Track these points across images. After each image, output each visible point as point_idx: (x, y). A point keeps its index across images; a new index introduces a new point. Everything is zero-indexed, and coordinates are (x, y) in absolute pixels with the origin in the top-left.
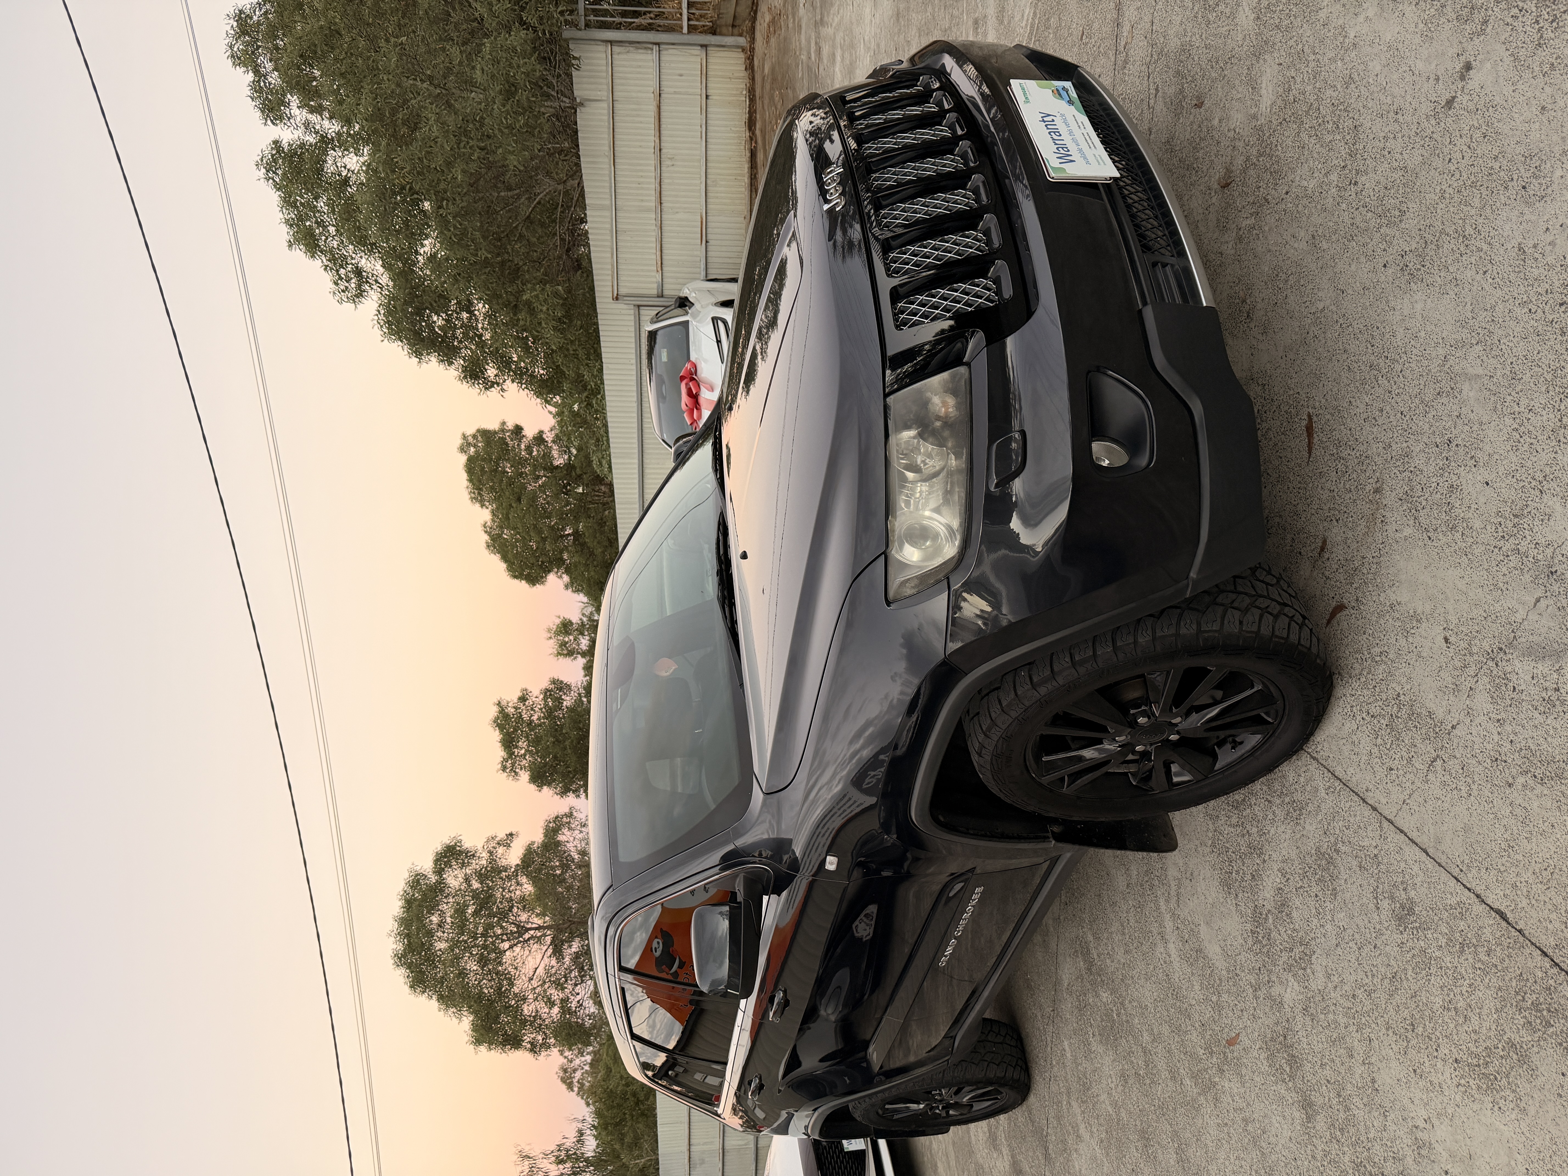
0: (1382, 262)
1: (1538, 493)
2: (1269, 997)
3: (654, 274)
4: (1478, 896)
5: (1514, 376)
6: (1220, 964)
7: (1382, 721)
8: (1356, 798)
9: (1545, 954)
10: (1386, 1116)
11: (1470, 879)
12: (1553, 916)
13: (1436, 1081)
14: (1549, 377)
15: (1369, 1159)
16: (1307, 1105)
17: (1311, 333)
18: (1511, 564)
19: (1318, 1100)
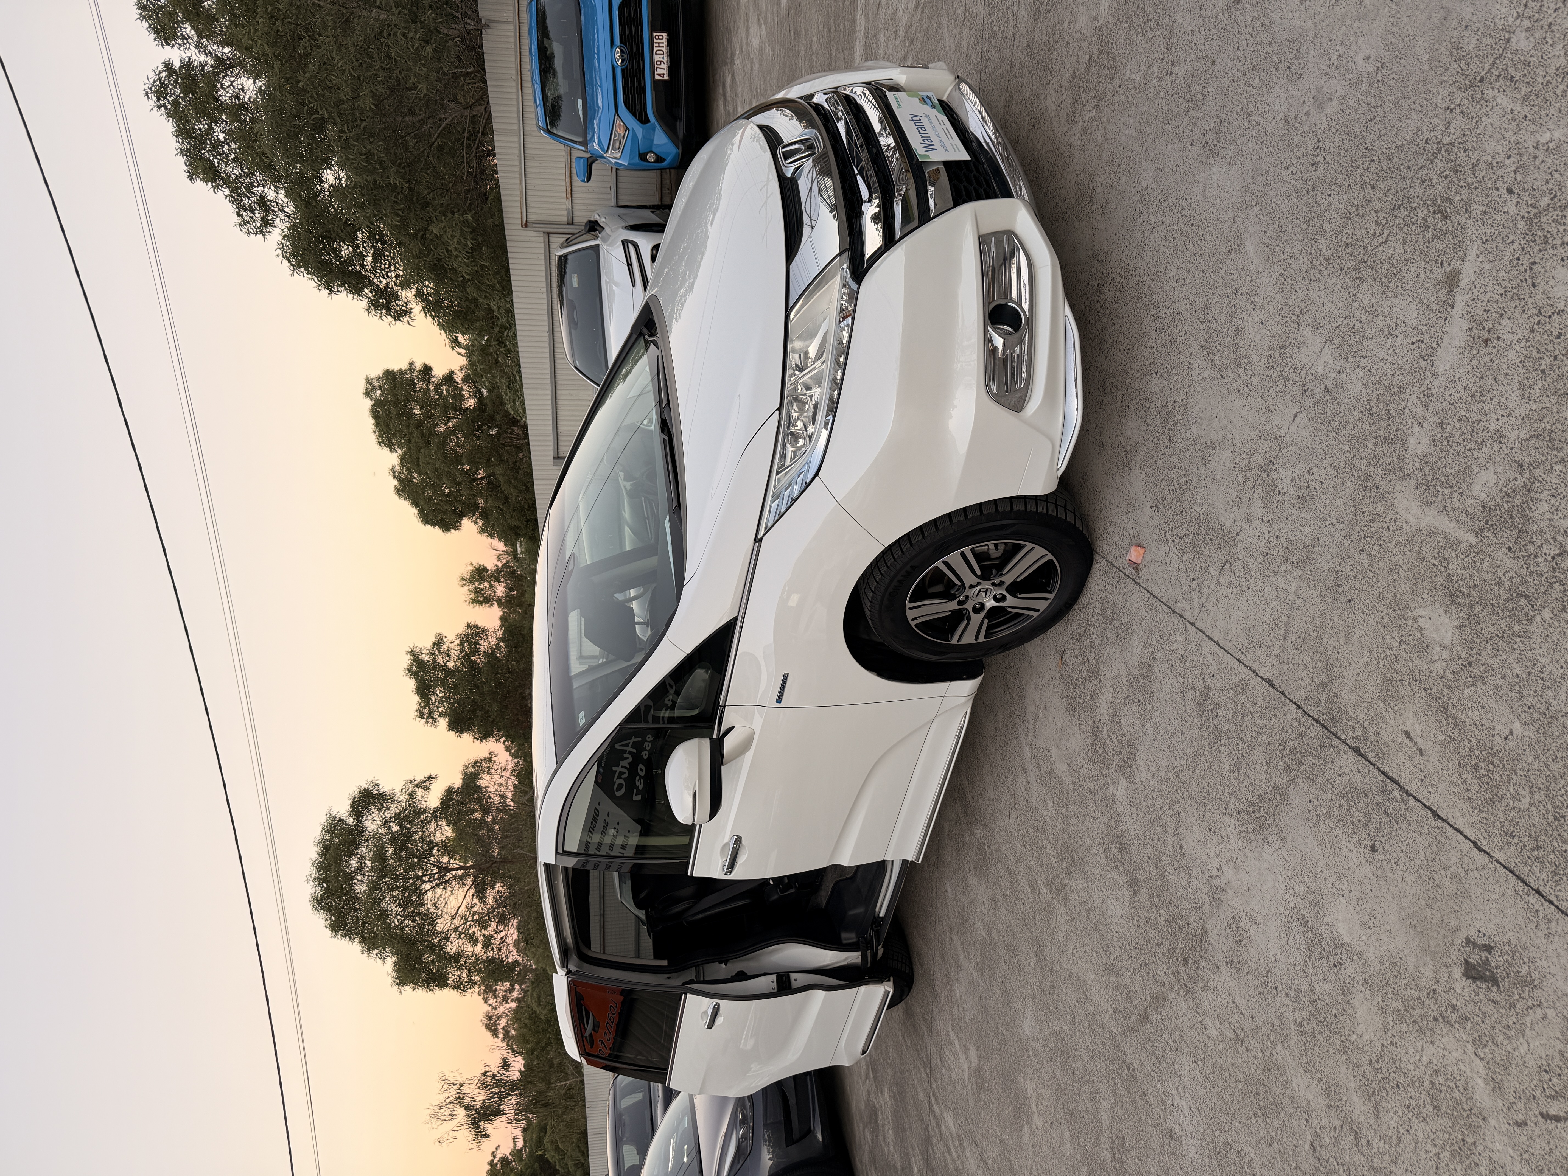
0: (1190, 141)
1: (1296, 325)
2: (1105, 798)
3: (564, 200)
4: (1254, 672)
5: (1281, 229)
6: (1068, 780)
7: (1187, 540)
8: (1169, 611)
9: (1299, 707)
10: (1190, 874)
11: (1247, 659)
12: (1304, 674)
13: (1224, 834)
14: (1304, 226)
15: (1179, 915)
16: (1134, 884)
17: (1138, 210)
18: (1278, 389)
19: (1141, 875)
